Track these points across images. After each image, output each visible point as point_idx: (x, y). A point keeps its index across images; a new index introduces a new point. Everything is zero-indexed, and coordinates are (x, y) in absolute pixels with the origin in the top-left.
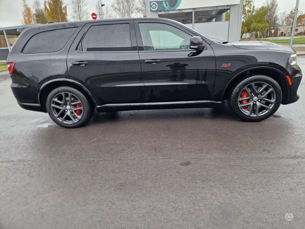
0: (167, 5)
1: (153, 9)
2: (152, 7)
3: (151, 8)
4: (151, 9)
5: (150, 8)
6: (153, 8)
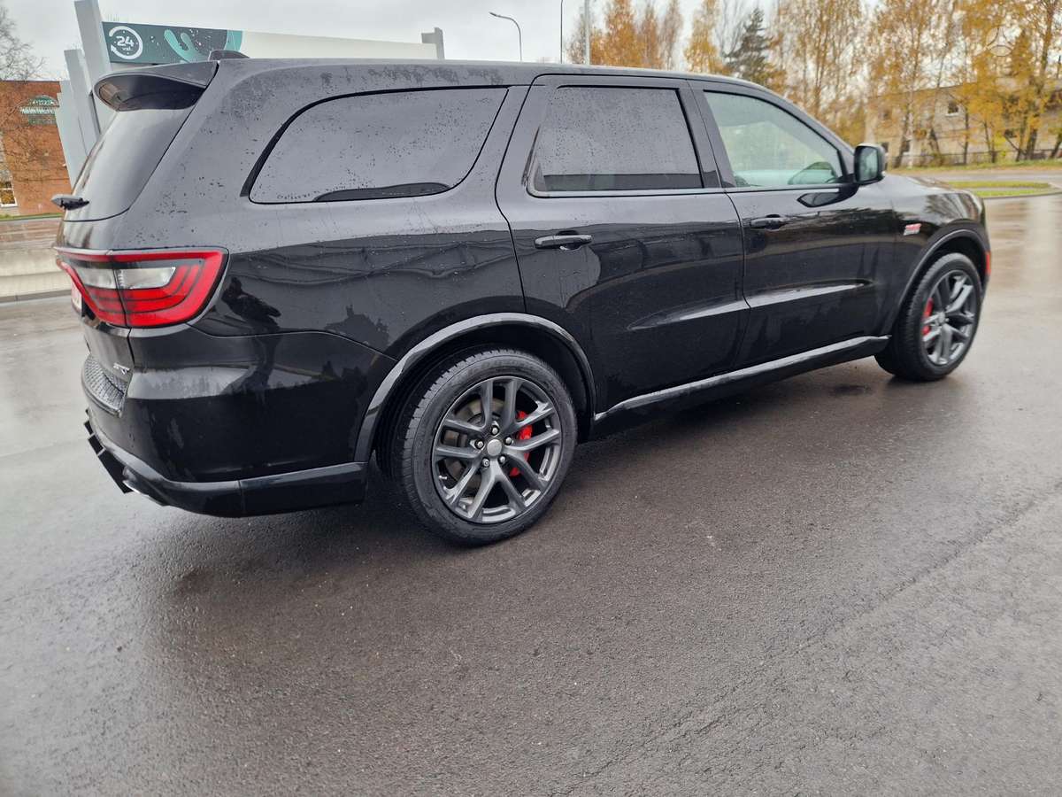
0: (184, 47)
1: (125, 53)
2: (115, 45)
3: (113, 49)
4: (111, 54)
5: (109, 49)
6: (119, 49)
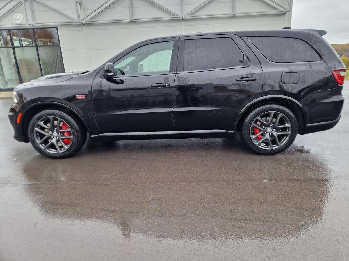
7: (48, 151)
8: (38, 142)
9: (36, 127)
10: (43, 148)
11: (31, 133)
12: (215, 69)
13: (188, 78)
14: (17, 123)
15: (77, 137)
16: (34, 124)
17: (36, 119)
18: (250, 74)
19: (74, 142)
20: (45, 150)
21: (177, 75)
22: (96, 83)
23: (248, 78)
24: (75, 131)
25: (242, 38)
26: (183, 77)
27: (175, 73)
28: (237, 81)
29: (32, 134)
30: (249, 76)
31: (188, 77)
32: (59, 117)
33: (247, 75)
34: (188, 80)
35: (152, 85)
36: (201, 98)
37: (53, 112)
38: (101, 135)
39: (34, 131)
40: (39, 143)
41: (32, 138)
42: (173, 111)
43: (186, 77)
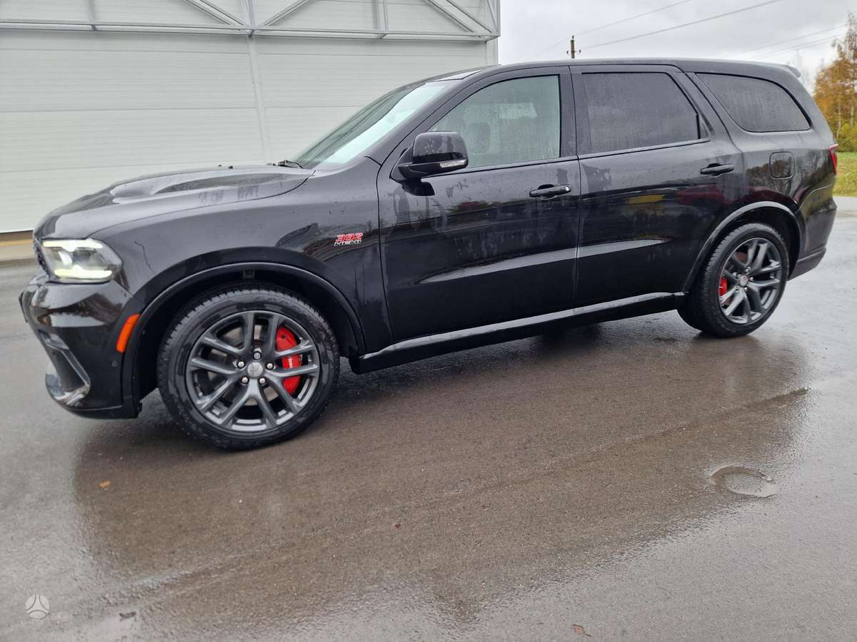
7: (235, 427)
8: (201, 405)
9: (193, 357)
10: (219, 421)
11: (177, 377)
12: (654, 147)
13: (608, 171)
14: (116, 349)
15: (332, 367)
16: (189, 344)
17: (200, 326)
18: (722, 157)
19: (324, 380)
20: (227, 427)
21: (583, 165)
22: (390, 195)
23: (719, 165)
24: (329, 347)
25: (689, 74)
26: (597, 168)
27: (576, 157)
28: (702, 173)
29: (179, 379)
30: (721, 162)
31: (608, 168)
32: (279, 309)
33: (717, 158)
34: (608, 175)
35: (533, 193)
36: (635, 219)
37: (257, 296)
38: (391, 348)
39: (189, 369)
40: (204, 406)
41: (182, 396)
42: (578, 257)
43: (604, 168)
